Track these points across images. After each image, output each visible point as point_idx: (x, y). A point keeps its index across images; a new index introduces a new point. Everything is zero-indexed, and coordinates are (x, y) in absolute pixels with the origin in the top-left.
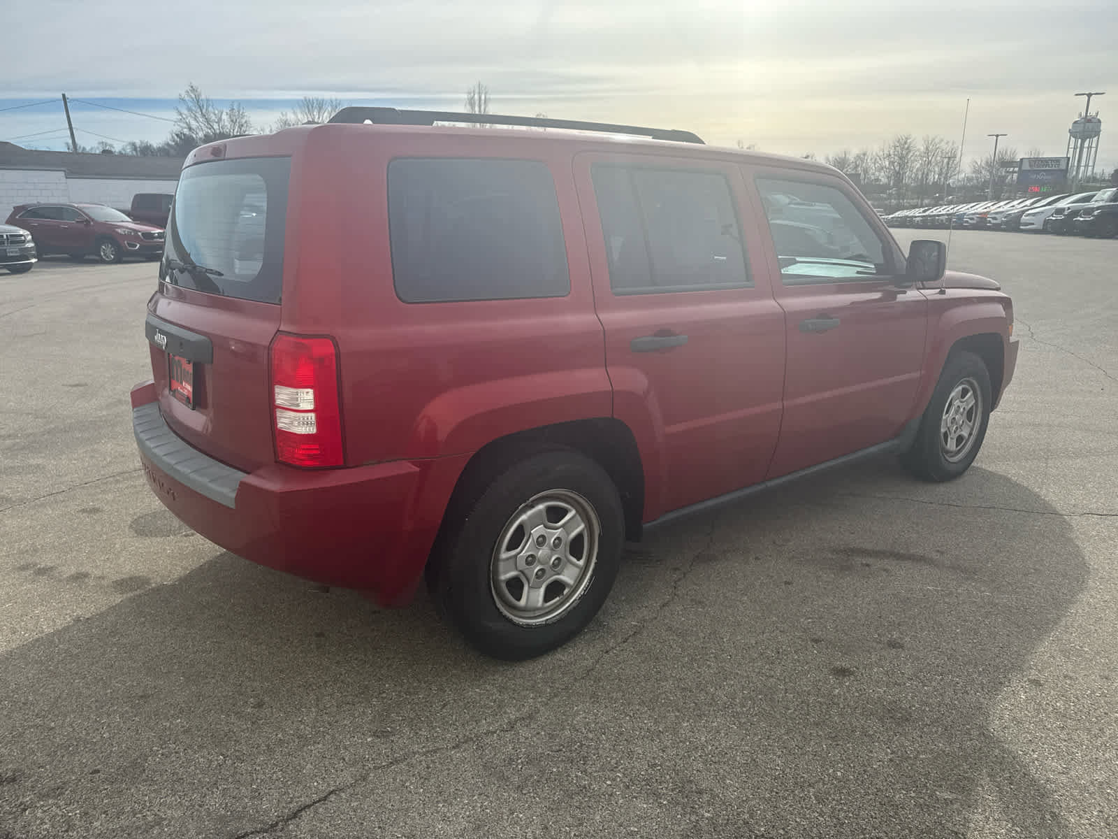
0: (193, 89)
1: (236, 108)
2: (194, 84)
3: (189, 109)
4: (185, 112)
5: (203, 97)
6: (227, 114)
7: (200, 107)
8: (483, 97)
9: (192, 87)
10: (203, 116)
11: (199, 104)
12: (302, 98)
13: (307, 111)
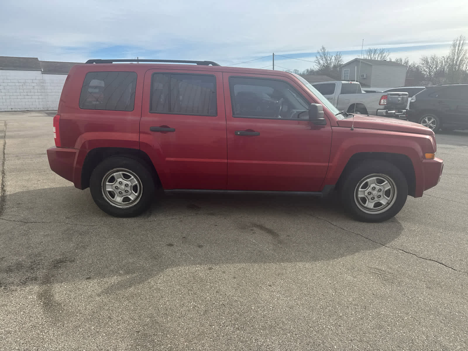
0: (323, 48)
1: (338, 55)
2: (324, 46)
3: (321, 56)
4: (319, 57)
5: (326, 51)
6: (334, 57)
7: (324, 55)
8: (462, 42)
9: (323, 47)
10: (325, 58)
11: (324, 54)
12: (368, 49)
13: (369, 54)
